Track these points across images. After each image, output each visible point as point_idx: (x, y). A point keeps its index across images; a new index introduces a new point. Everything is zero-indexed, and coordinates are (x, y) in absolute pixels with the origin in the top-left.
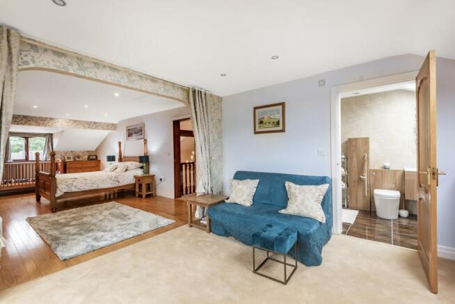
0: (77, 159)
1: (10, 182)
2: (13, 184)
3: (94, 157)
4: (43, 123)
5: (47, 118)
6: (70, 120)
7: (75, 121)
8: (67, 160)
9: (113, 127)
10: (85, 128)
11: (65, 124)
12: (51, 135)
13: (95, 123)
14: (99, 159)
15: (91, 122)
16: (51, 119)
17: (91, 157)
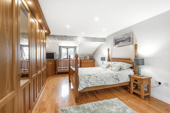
0: (85, 58)
1: (61, 69)
2: (62, 70)
3: (92, 58)
4: (72, 39)
5: (74, 36)
6: (84, 37)
7: (86, 37)
8: (81, 59)
9: (104, 40)
10: (91, 41)
11: (81, 39)
12: (76, 47)
13: (95, 38)
14: (94, 59)
15: (93, 38)
16: (76, 37)
17: (91, 57)
